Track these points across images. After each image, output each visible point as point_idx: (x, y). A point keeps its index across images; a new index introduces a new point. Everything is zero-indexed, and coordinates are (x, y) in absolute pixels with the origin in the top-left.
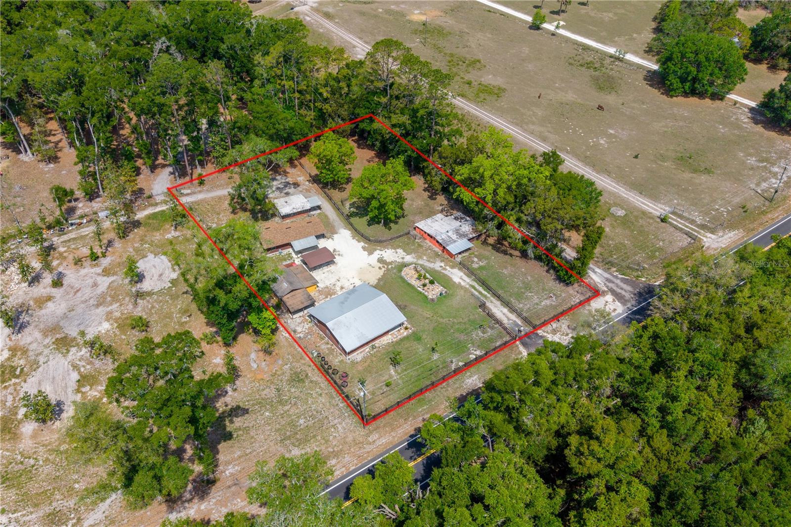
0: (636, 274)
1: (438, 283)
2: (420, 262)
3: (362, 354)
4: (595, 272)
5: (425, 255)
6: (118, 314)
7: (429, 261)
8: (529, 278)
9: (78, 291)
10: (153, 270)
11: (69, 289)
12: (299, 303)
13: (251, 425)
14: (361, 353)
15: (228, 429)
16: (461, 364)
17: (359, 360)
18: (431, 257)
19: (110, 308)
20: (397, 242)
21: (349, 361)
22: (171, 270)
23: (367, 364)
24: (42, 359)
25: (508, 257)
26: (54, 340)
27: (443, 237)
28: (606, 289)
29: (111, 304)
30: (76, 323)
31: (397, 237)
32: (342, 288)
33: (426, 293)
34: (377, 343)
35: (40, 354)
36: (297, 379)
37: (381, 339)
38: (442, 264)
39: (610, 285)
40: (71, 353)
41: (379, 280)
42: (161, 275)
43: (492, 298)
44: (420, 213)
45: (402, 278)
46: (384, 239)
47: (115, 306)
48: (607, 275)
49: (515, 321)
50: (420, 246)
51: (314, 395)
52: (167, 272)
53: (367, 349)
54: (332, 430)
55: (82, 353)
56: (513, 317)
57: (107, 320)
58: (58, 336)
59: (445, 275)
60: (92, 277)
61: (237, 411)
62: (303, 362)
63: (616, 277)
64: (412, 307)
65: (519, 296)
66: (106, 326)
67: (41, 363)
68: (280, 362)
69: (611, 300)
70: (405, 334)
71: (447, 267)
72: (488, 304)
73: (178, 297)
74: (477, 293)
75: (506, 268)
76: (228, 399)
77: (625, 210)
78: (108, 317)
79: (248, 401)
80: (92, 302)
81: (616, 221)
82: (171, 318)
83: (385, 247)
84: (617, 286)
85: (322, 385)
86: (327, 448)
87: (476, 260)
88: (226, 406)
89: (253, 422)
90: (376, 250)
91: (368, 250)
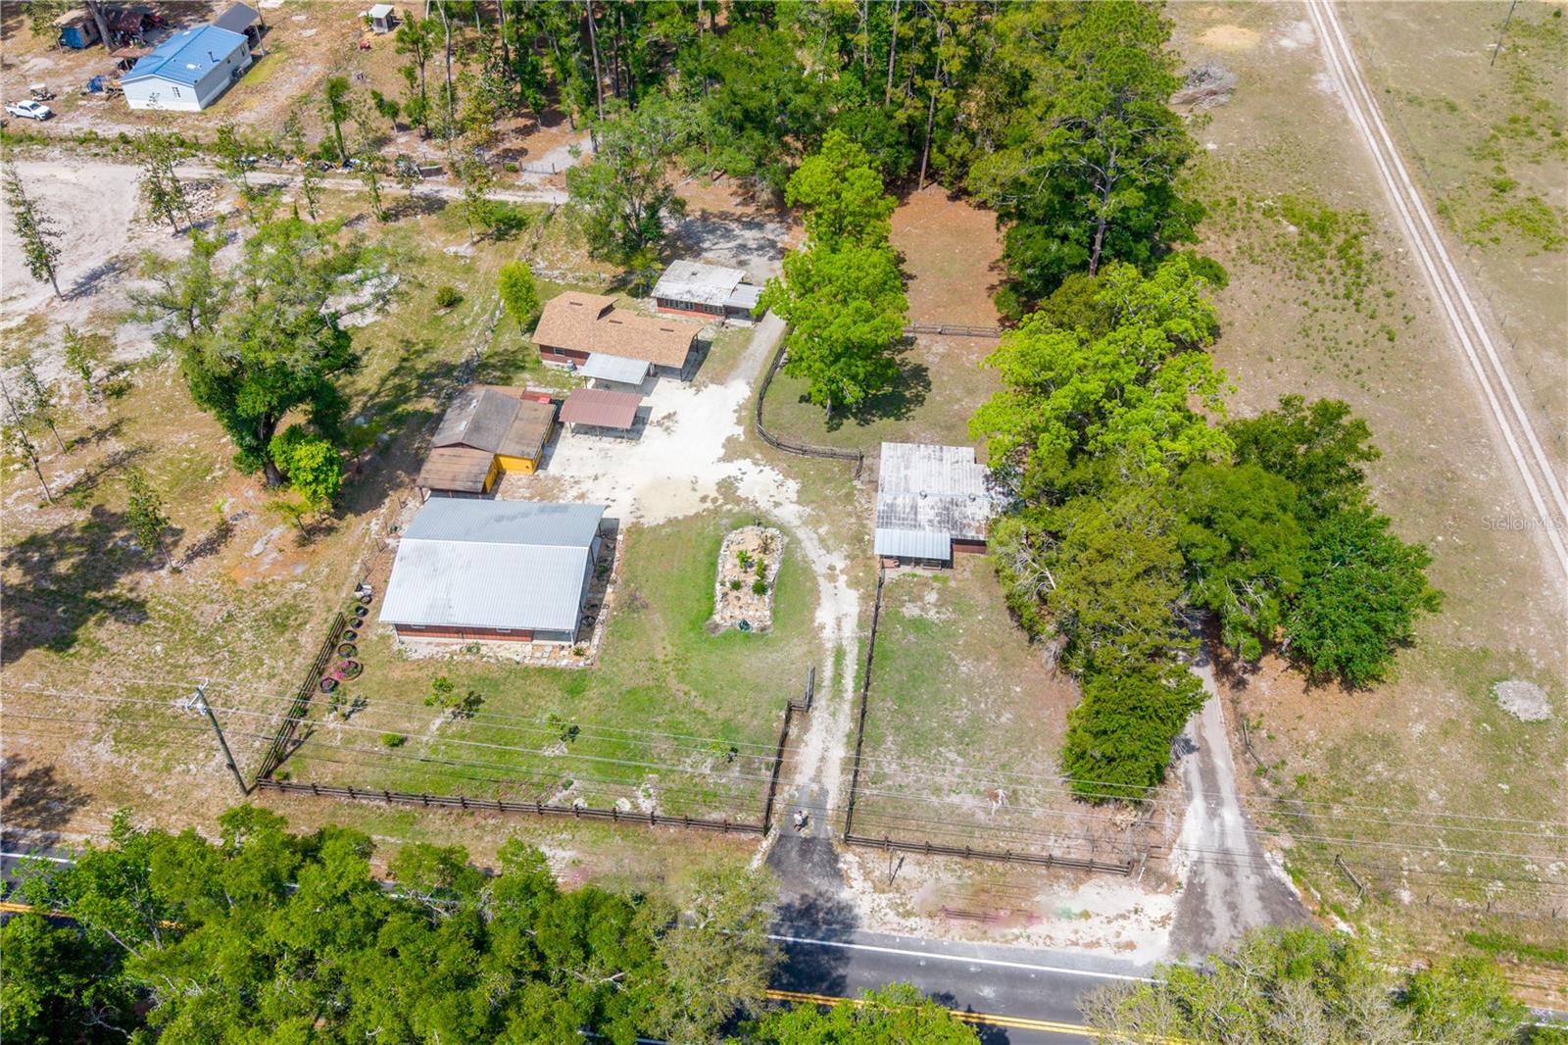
0: (1337, 895)
1: (775, 599)
2: (801, 534)
3: (441, 649)
4: (1213, 813)
5: (832, 522)
7: (822, 541)
8: (1006, 717)
12: (449, 476)
13: (115, 650)
14: (438, 645)
15: (80, 632)
16: (581, 802)
17: (415, 656)
18: (835, 535)
20: (808, 464)
21: (396, 647)
23: (417, 674)
25: (1024, 636)
26: (88, 334)
27: (899, 501)
28: (1183, 876)
31: (824, 454)
32: (582, 496)
33: (719, 606)
34: (491, 647)
36: (281, 621)
37: (506, 643)
38: (840, 565)
39: (1214, 878)
41: (670, 522)
43: (847, 707)
44: (950, 428)
45: (719, 544)
46: (797, 443)
48: (1238, 844)
49: (824, 792)
50: (849, 497)
51: (263, 671)
53: (456, 644)
54: (201, 755)
56: (835, 782)
58: (101, 331)
59: (815, 593)
61: (133, 610)
62: (331, 594)
63: (1259, 865)
64: (658, 619)
65: (918, 743)
68: (299, 570)
69: (1158, 915)
70: (564, 662)
71: (843, 578)
72: (819, 716)
74: (828, 672)
75: (980, 657)
76: (147, 579)
77: (1556, 711)
79: (167, 605)
81: (1477, 722)
83: (772, 462)
84: (1230, 893)
85: (299, 660)
86: (150, 781)
87: (932, 597)
88: (131, 590)
89: (122, 648)
90: (746, 455)
91: (732, 450)
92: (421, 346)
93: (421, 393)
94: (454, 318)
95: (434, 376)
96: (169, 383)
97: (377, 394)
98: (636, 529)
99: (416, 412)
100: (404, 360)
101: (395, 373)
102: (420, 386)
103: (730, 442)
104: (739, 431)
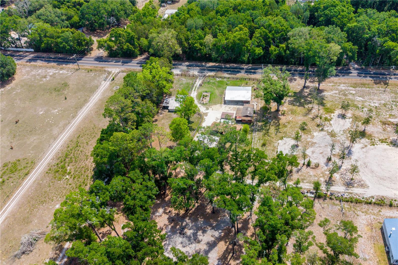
1: (202, 95)
2: (197, 103)
6: (309, 136)
9: (321, 153)
10: (286, 147)
11: (325, 156)
19: (311, 140)
22: (279, 144)
24: (342, 132)
26: (336, 138)
29: (310, 141)
30: (326, 140)
33: (209, 94)
35: (342, 135)
40: (331, 130)
41: (216, 105)
42: (285, 144)
43: (195, 86)
45: (209, 102)
47: (309, 140)
52: (282, 144)
55: (327, 128)
57: (314, 136)
58: (334, 138)
59: (196, 96)
60: (313, 157)
66: (315, 134)
67: (342, 131)
72: (198, 85)
73: (284, 132)
78: (313, 137)
80: (317, 145)
82: (291, 127)
91: (206, 114)
92: (266, 135)
93: (262, 126)
94: (262, 142)
95: (261, 129)
96: (311, 128)
97: (269, 125)
98: (221, 103)
99: (261, 122)
100: (268, 132)
101: (268, 130)
102: (262, 127)
103: (207, 116)
104: (205, 117)
